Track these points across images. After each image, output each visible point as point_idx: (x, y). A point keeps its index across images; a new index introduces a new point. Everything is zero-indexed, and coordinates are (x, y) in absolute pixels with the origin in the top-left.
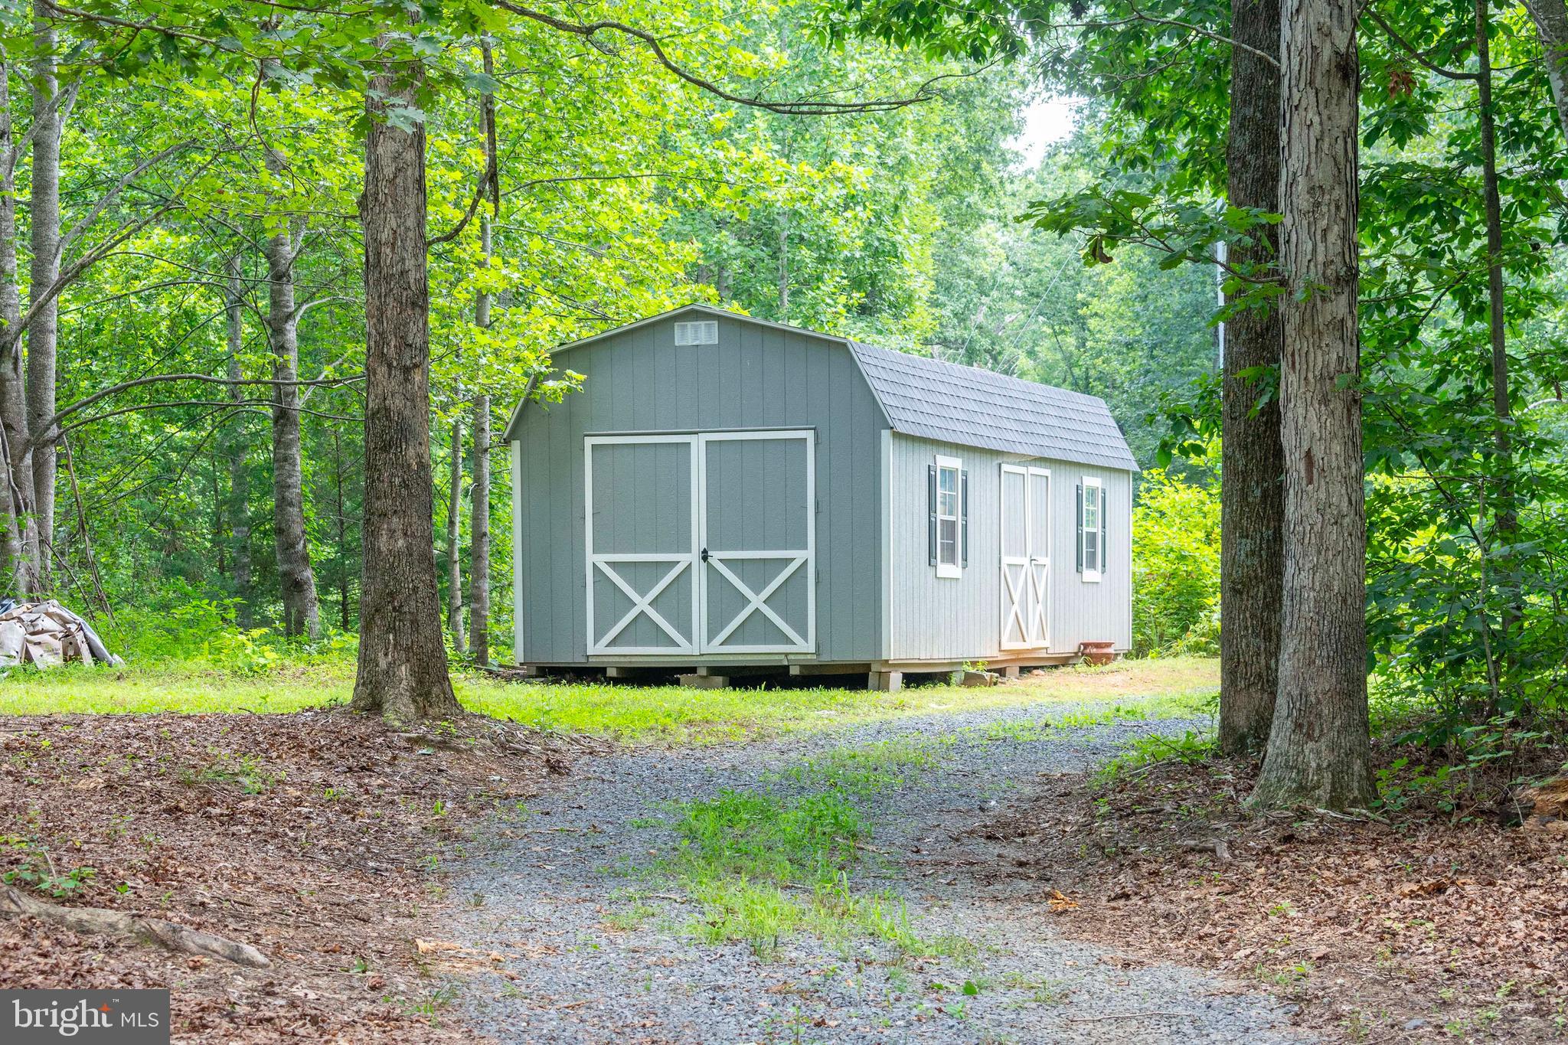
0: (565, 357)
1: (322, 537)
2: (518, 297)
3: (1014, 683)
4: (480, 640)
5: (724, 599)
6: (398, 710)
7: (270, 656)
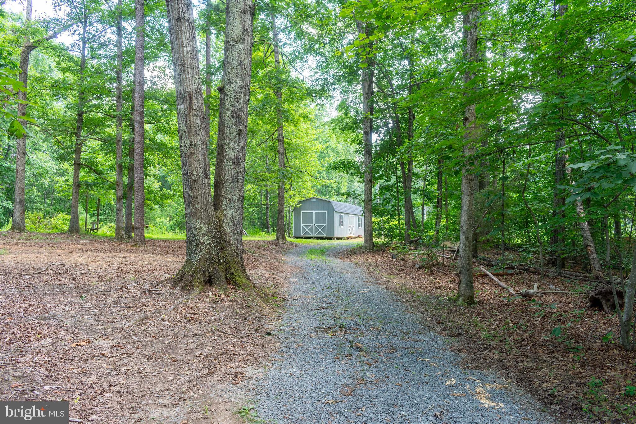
0: (299, 202)
1: (271, 221)
2: (294, 195)
3: (350, 240)
4: (289, 234)
5: (316, 230)
6: (280, 240)
7: (266, 235)
